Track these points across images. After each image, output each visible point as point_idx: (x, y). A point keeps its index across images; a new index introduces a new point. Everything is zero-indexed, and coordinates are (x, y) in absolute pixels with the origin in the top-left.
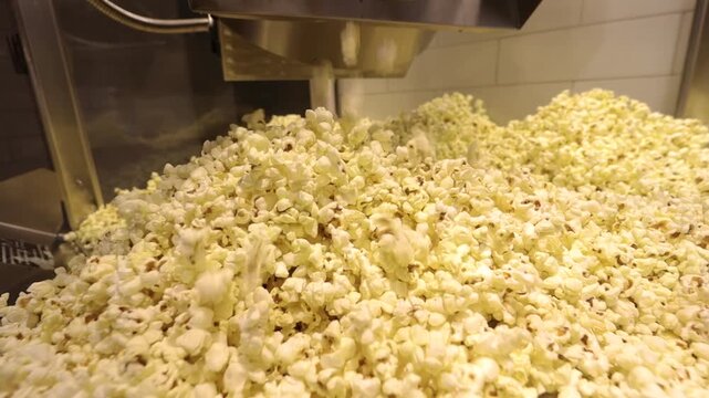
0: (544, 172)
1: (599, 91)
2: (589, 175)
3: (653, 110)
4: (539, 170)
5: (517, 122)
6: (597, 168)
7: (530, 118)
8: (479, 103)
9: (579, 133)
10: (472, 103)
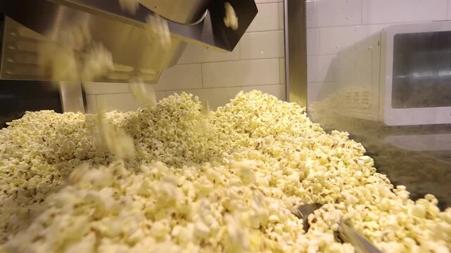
0: (246, 132)
1: (256, 91)
2: (269, 130)
3: (279, 99)
4: (243, 131)
5: (221, 108)
6: (272, 126)
7: (228, 105)
8: (197, 98)
9: (256, 111)
10: (193, 98)
